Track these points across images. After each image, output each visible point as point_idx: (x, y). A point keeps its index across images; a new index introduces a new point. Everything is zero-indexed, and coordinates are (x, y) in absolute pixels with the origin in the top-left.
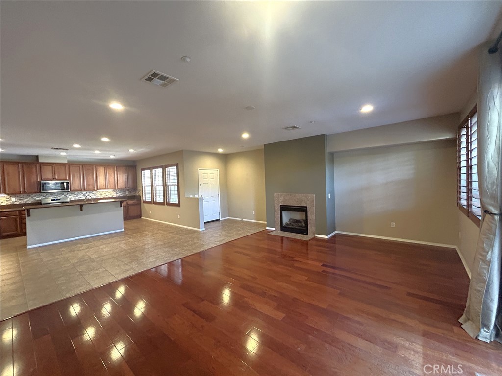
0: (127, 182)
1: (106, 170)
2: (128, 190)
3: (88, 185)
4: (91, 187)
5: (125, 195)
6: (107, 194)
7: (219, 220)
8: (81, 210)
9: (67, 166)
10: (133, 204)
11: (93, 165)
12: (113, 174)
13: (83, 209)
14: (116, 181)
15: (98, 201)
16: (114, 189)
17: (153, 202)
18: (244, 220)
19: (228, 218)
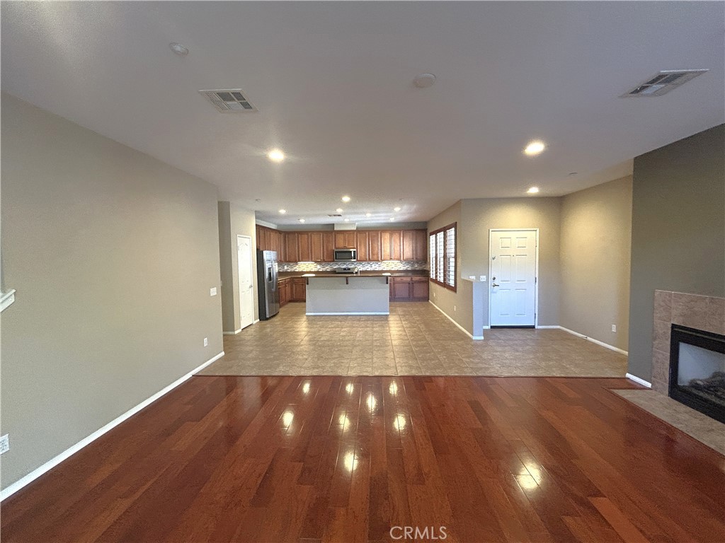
0: (415, 251)
1: (391, 235)
2: (417, 263)
3: (373, 254)
4: (375, 257)
5: (413, 268)
6: (393, 266)
7: (533, 327)
8: (347, 283)
9: (355, 233)
10: (420, 282)
11: (378, 231)
12: (398, 241)
13: (349, 282)
14: (402, 250)
15: (383, 274)
16: (399, 259)
17: (436, 281)
18: (589, 339)
19: (558, 327)
